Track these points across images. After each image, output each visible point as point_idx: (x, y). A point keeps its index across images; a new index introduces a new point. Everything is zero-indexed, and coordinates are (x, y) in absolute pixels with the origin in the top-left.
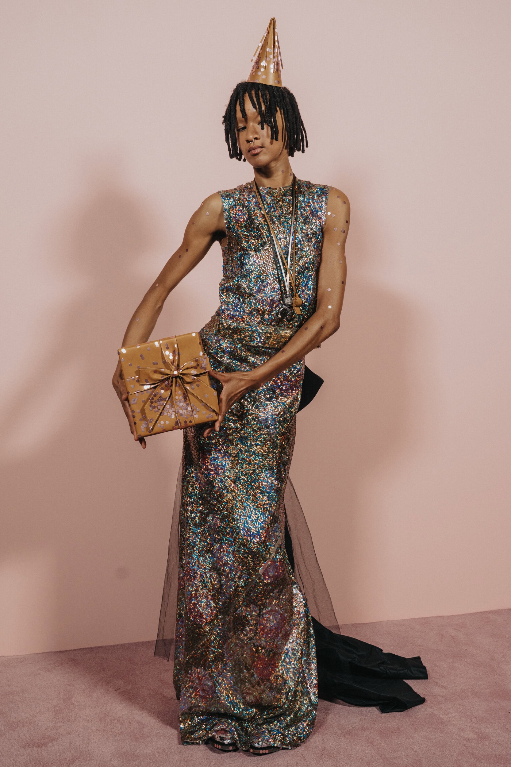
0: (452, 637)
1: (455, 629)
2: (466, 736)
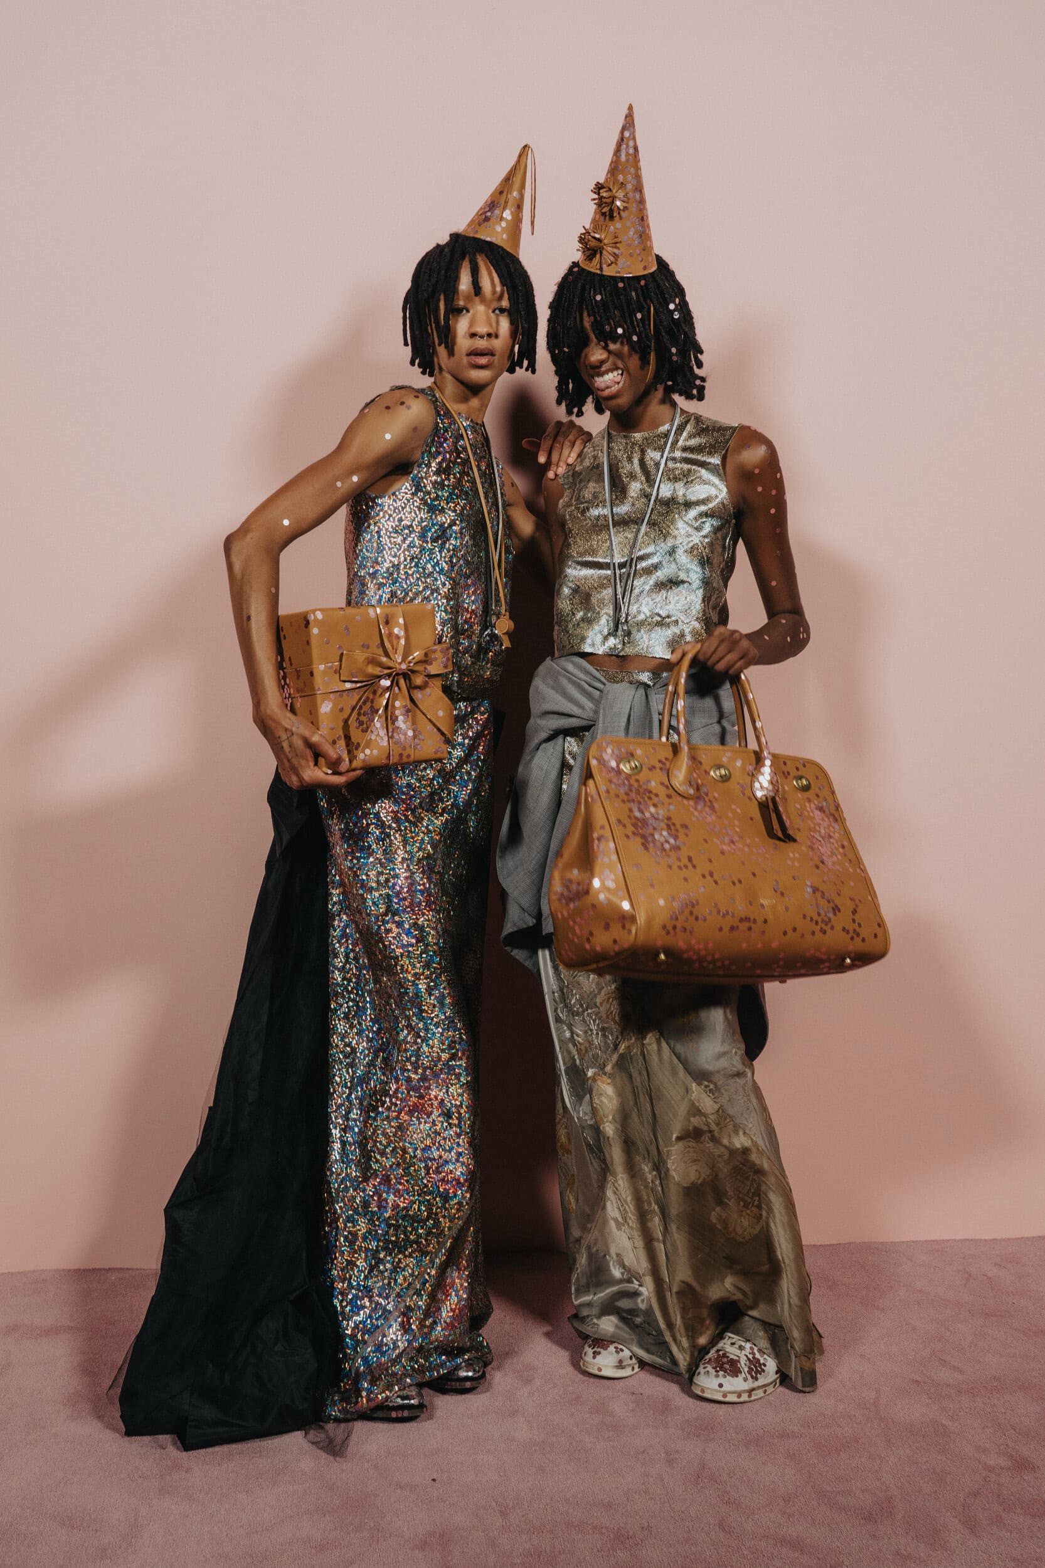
0: (989, 1278)
1: (996, 1264)
2: (992, 1463)
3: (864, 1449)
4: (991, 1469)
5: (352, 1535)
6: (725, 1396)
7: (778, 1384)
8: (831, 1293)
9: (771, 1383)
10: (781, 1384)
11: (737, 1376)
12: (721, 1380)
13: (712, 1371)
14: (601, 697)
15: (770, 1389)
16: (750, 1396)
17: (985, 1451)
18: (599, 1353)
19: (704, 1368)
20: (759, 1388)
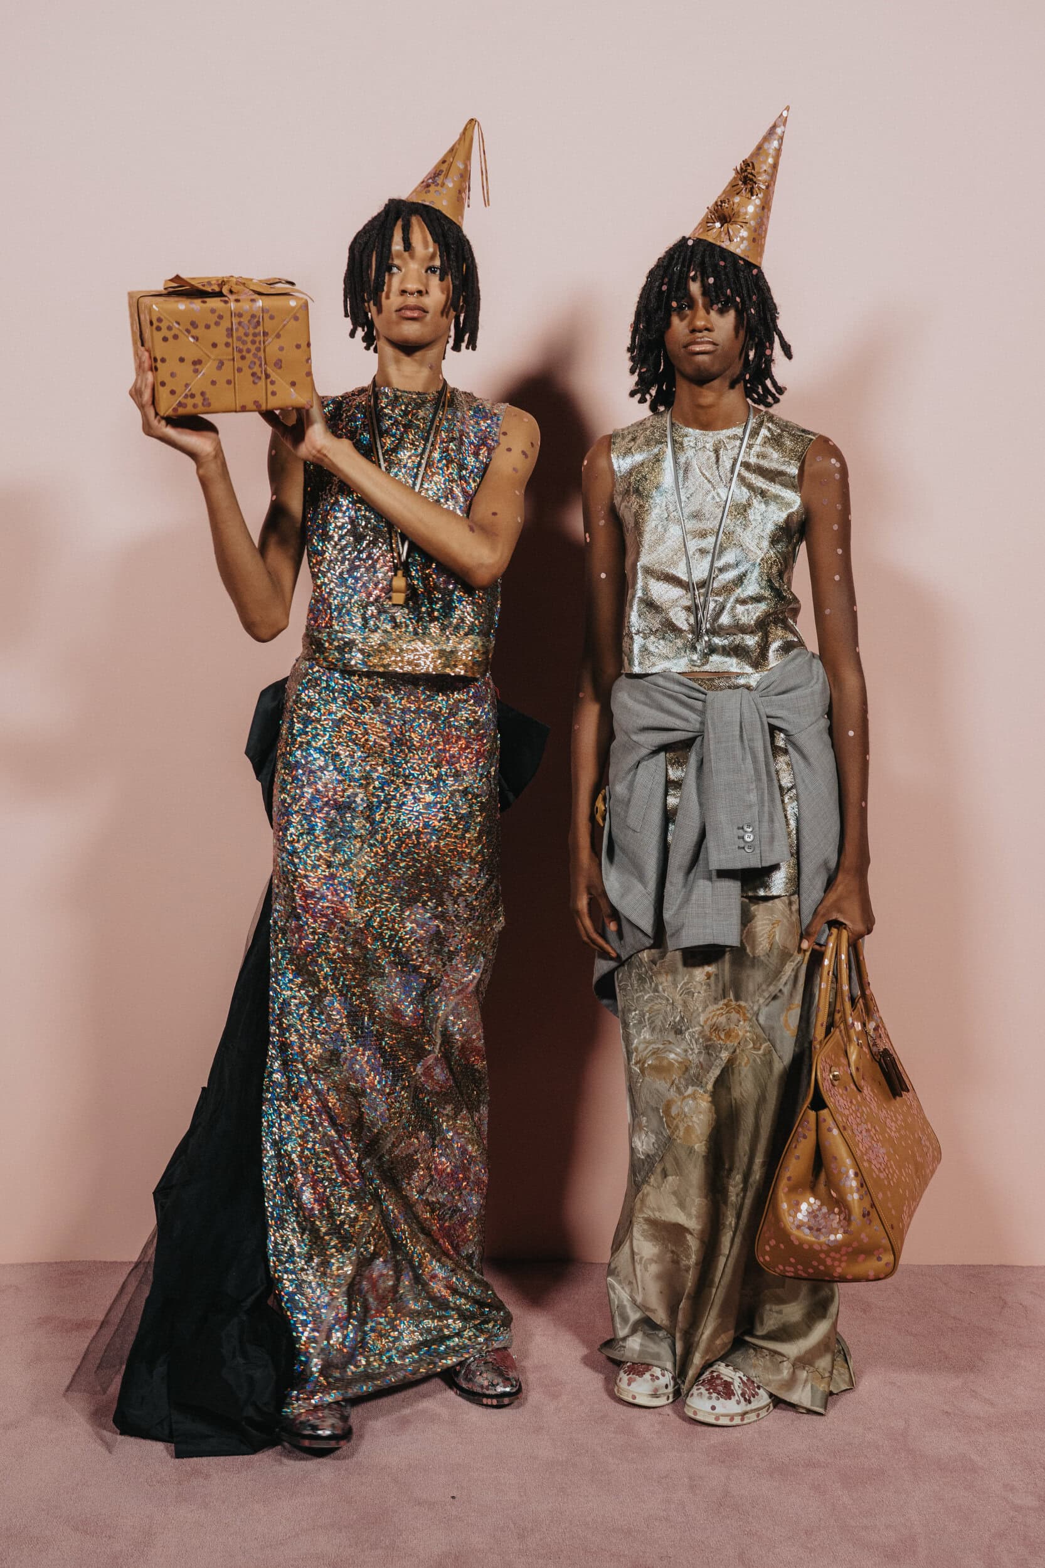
2: (1020, 1502)
3: (890, 1483)
4: (1018, 1509)
5: (366, 1553)
6: (717, 1419)
7: (772, 1408)
8: (864, 1316)
9: (764, 1407)
10: (775, 1407)
11: (730, 1399)
12: (714, 1402)
13: (705, 1393)
14: (704, 706)
15: (763, 1413)
16: (742, 1420)
17: (1012, 1489)
18: (635, 1380)
19: (698, 1389)
20: (752, 1411)
